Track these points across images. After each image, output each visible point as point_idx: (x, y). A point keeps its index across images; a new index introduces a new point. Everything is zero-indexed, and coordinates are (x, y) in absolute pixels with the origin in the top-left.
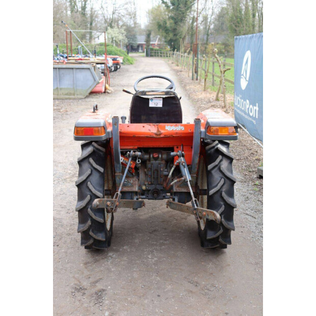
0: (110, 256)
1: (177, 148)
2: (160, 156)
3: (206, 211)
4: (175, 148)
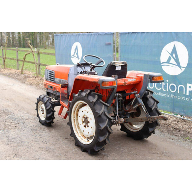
3: (156, 117)
4: (126, 91)
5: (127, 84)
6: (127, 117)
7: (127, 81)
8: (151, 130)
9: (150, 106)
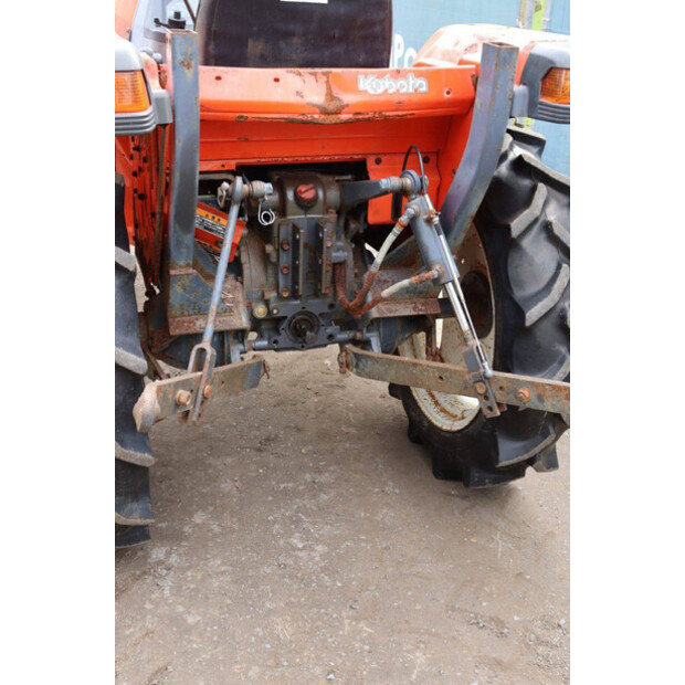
0: (160, 563)
1: (378, 162)
2: (321, 194)
3: (533, 384)
4: (371, 165)
5: (344, 117)
6: (366, 344)
7: (353, 88)
8: (508, 452)
9: (519, 294)
